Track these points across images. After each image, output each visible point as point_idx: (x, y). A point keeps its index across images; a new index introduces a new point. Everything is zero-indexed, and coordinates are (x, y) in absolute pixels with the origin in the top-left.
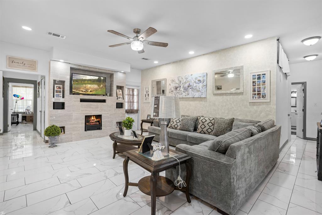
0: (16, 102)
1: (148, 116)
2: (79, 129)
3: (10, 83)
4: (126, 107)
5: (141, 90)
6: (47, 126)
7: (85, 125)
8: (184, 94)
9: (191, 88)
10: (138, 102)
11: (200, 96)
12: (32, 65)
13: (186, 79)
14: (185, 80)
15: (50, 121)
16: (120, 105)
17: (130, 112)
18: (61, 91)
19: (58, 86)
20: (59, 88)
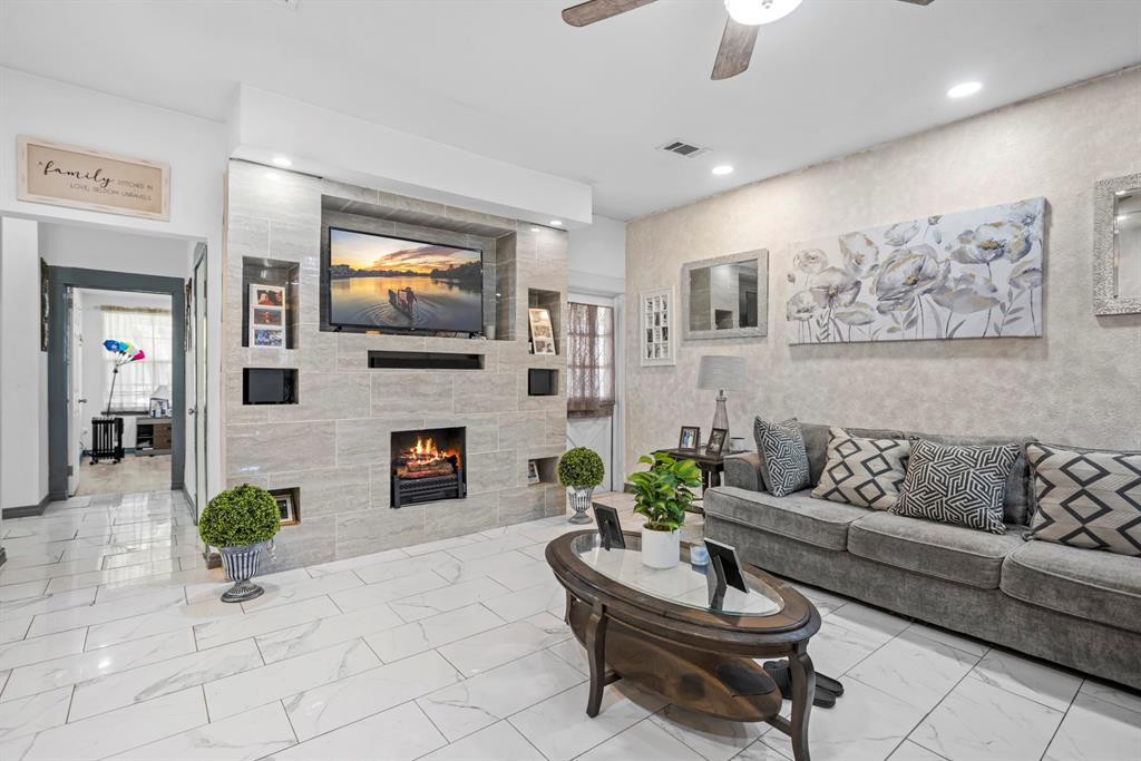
0: (116, 371)
1: (683, 435)
2: (364, 500)
3: (75, 289)
4: (568, 386)
5: (624, 311)
6: (217, 487)
7: (392, 478)
8: (887, 321)
9: (928, 291)
10: (612, 366)
11: (997, 329)
12: (145, 186)
13: (902, 242)
14: (886, 252)
15: (231, 461)
16: (542, 382)
17: (580, 411)
18: (278, 314)
19: (267, 288)
20: (273, 298)
